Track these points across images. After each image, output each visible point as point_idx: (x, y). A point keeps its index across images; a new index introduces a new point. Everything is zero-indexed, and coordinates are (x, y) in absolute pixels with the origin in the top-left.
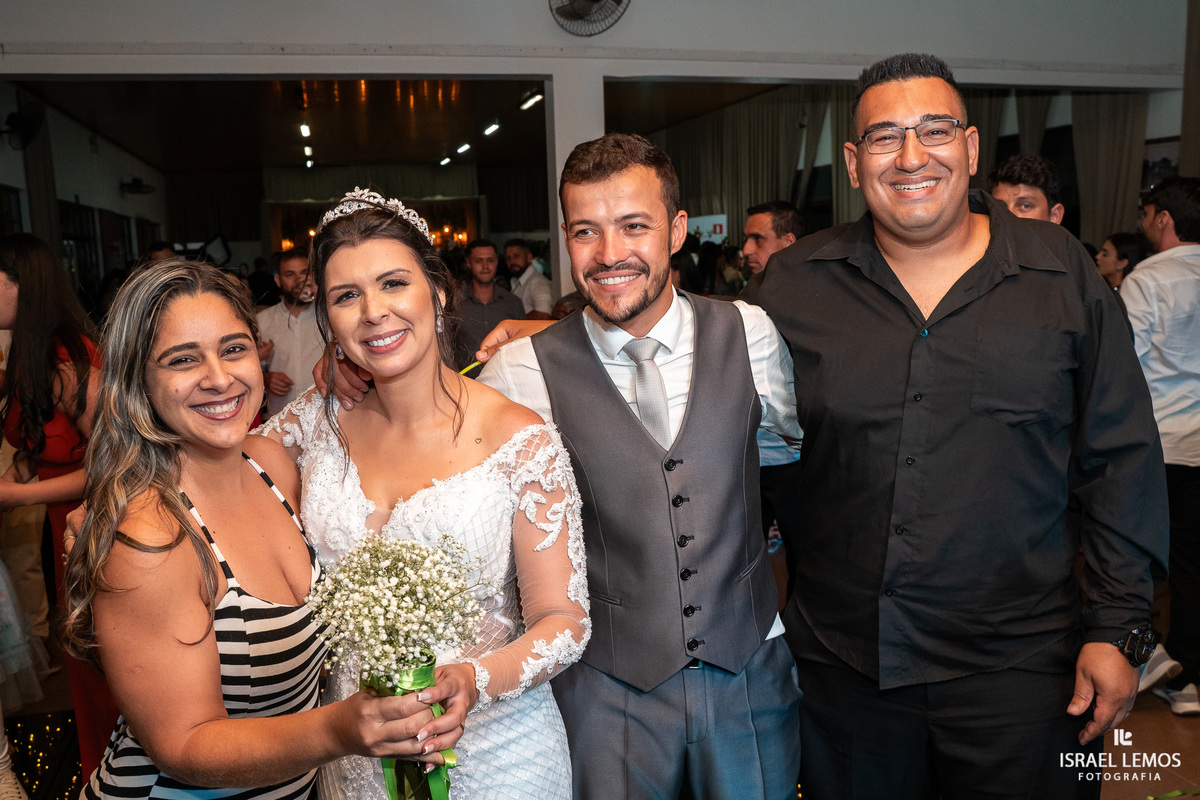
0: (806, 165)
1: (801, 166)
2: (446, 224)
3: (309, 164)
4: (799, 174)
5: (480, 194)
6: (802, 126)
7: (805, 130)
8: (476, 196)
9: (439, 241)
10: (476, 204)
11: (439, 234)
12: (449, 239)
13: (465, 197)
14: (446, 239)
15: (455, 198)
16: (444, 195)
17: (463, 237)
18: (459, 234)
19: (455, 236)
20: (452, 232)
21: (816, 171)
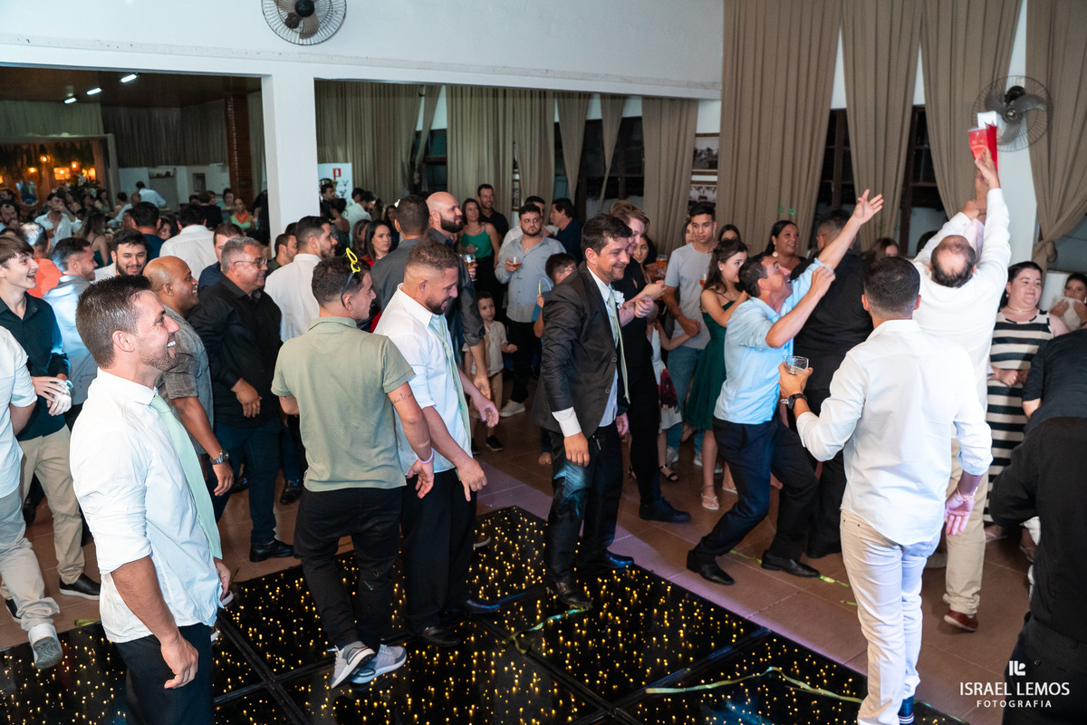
0: (424, 127)
1: (420, 127)
2: (74, 160)
4: (418, 134)
5: (106, 131)
6: (421, 95)
7: (423, 99)
8: (102, 135)
9: (68, 176)
10: (104, 142)
11: (68, 170)
12: (79, 175)
13: (90, 135)
14: (75, 176)
15: (82, 136)
16: (70, 132)
17: (92, 173)
18: (88, 169)
19: (84, 171)
20: (81, 167)
21: (433, 133)
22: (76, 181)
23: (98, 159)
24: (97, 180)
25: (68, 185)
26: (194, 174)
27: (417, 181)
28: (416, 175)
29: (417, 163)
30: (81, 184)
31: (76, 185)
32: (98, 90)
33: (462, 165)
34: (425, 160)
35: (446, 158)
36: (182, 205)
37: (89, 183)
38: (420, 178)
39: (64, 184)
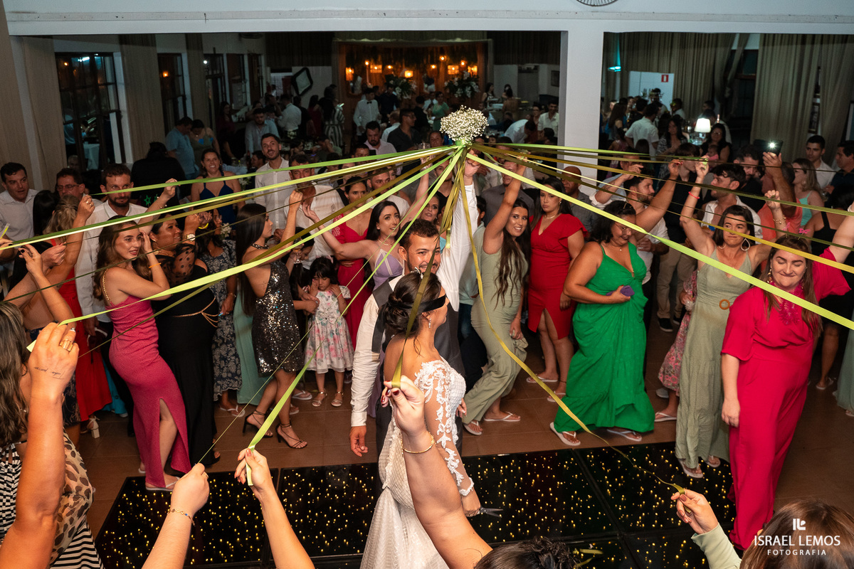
0: (739, 46)
2: (463, 58)
4: (732, 53)
5: (488, 38)
8: (485, 40)
9: (457, 72)
10: (485, 45)
11: (457, 67)
12: (465, 71)
13: (477, 41)
14: (462, 70)
15: (471, 41)
16: (462, 38)
17: (475, 69)
18: (472, 67)
19: (469, 68)
20: (467, 65)
21: (746, 52)
22: (463, 76)
23: (480, 58)
24: (477, 76)
25: (456, 79)
26: (552, 71)
27: (727, 95)
28: (728, 90)
29: (729, 78)
30: (466, 78)
31: (462, 79)
33: (769, 83)
34: (736, 76)
35: (755, 77)
36: (541, 96)
37: (473, 78)
38: (732, 92)
39: (453, 79)
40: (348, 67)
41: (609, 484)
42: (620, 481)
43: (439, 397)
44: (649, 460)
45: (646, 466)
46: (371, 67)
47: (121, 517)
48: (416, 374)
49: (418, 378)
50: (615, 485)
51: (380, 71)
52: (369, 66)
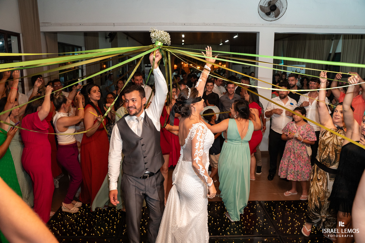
0: (332, 52)
1: (331, 52)
3: (183, 44)
4: (330, 54)
6: (333, 39)
18: (224, 65)
21: (336, 54)
25: (217, 70)
32: (228, 41)
39: (216, 69)
40: (175, 64)
41: (275, 215)
42: (279, 214)
43: (198, 138)
44: (293, 207)
45: (291, 209)
46: (184, 64)
47: (59, 215)
48: (190, 130)
49: (191, 131)
50: (277, 216)
51: (187, 66)
52: (183, 64)
